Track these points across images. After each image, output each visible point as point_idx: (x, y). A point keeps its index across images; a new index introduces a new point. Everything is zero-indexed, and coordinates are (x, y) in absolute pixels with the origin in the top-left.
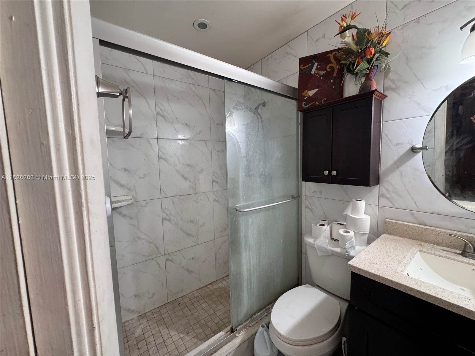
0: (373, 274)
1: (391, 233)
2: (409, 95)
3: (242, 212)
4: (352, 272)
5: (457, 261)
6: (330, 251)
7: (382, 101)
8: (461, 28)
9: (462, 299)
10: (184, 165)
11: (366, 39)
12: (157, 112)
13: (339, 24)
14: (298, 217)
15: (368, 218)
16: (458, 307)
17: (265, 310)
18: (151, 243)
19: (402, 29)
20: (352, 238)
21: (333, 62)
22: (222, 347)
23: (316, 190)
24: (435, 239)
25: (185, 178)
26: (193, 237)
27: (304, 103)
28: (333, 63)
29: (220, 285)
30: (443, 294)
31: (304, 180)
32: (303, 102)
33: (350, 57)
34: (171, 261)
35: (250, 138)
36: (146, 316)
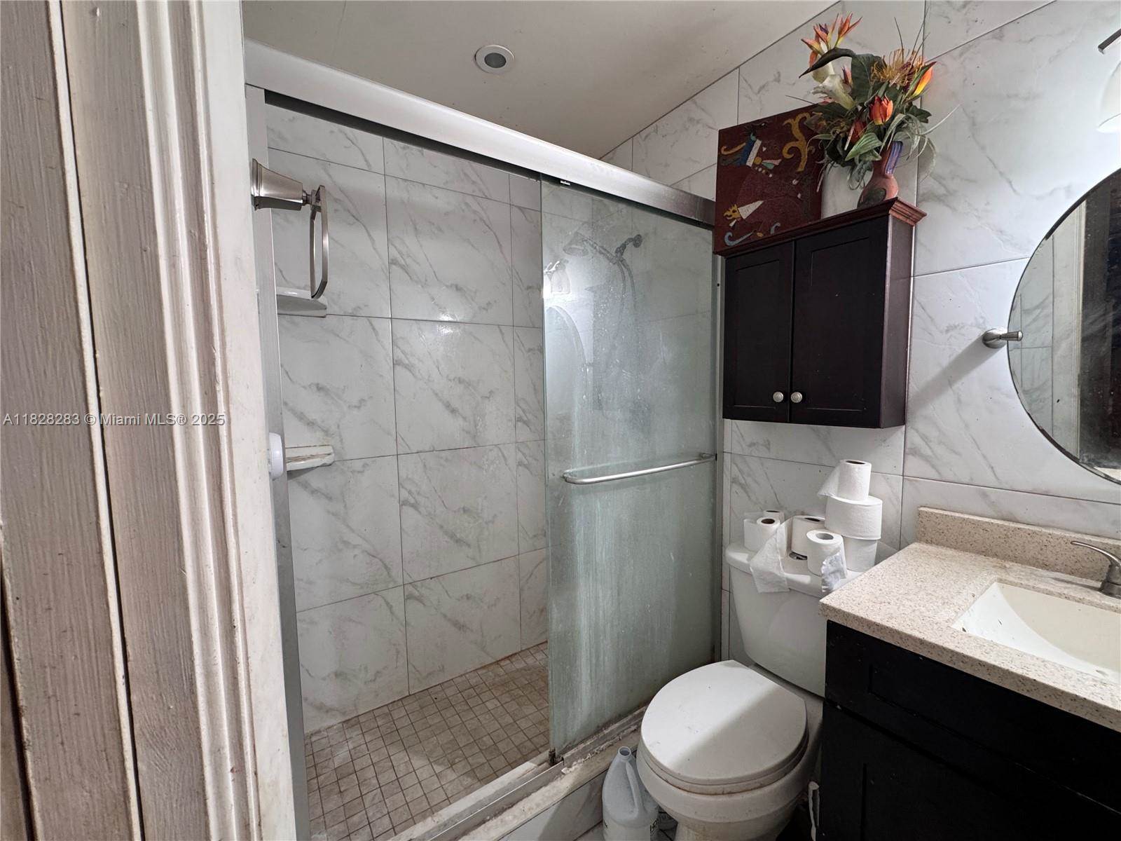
0: (878, 625)
1: (934, 541)
2: (976, 210)
3: (579, 484)
4: (829, 621)
5: (1091, 603)
6: (786, 583)
7: (912, 226)
8: (1102, 47)
9: (1087, 683)
10: (450, 380)
11: (875, 80)
12: (391, 257)
13: (811, 47)
14: (714, 505)
15: (877, 504)
16: (1075, 698)
17: (630, 717)
18: (373, 556)
19: (961, 54)
20: (837, 550)
21: (798, 138)
22: (528, 795)
23: (755, 441)
24: (1039, 553)
25: (453, 411)
26: (469, 546)
27: (730, 236)
28: (797, 140)
29: (530, 661)
30: (1041, 671)
31: (727, 414)
32: (726, 232)
33: (838, 124)
34: (419, 599)
35: (600, 315)
36: (359, 722)
